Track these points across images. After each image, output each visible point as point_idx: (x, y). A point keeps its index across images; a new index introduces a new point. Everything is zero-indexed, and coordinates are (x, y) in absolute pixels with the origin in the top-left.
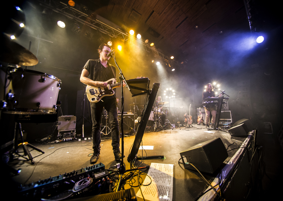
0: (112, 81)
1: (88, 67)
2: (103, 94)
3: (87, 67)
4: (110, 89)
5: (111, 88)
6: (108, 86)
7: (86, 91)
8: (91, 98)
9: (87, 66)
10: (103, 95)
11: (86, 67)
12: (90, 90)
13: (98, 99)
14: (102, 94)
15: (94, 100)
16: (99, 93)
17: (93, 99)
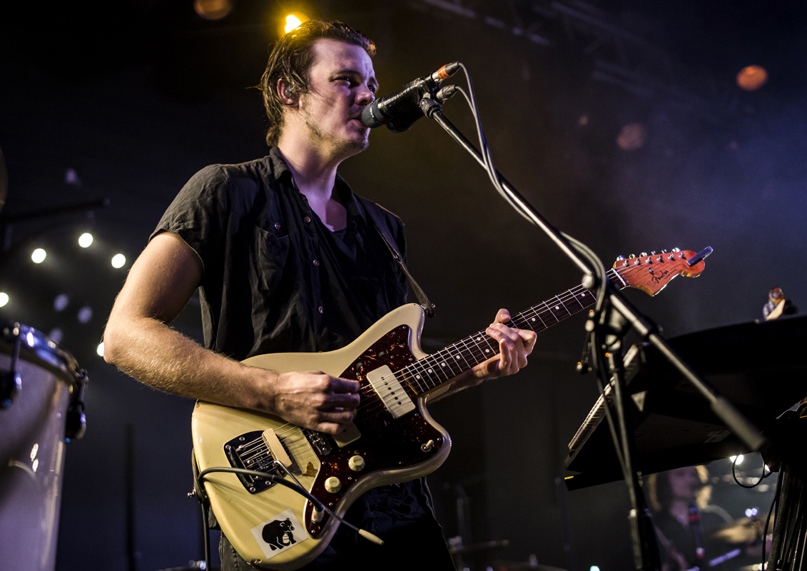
0: (402, 332)
1: (204, 221)
2: (352, 463)
3: (190, 224)
4: (408, 406)
5: (415, 400)
6: (382, 381)
7: (201, 459)
8: (255, 525)
9: (191, 215)
10: (358, 474)
11: (183, 219)
12: (234, 443)
13: (315, 529)
14: (343, 473)
15: (286, 538)
16: (318, 465)
17: (275, 533)
